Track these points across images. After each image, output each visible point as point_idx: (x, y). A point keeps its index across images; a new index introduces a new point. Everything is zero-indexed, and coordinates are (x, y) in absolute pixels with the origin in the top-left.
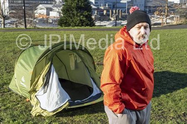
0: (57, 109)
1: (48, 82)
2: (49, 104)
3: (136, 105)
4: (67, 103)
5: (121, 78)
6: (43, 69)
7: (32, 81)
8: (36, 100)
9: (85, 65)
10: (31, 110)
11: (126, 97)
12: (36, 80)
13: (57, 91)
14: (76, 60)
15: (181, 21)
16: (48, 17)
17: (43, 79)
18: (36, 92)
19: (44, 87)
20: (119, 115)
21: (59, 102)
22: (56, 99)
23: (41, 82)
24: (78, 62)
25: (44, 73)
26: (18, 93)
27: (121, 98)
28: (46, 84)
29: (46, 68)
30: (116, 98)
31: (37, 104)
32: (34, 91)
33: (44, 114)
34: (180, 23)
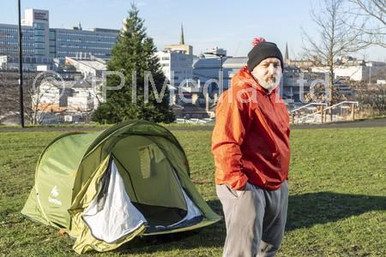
0: (124, 238)
1: (106, 191)
2: (107, 231)
3: (264, 178)
4: (143, 227)
5: (242, 135)
6: (95, 168)
7: (75, 190)
8: (82, 225)
9: (172, 165)
10: (72, 246)
11: (250, 165)
12: (83, 189)
13: (123, 206)
14: (154, 159)
15: (362, 113)
16: (64, 108)
17: (97, 186)
18: (82, 210)
19: (98, 201)
20: (239, 193)
21: (126, 226)
22: (121, 219)
23: (92, 191)
24: (157, 161)
25: (98, 174)
26: (43, 221)
27: (241, 166)
28: (102, 193)
29: (102, 166)
30: (235, 164)
31: (84, 232)
32: (79, 208)
33: (100, 248)
34: (361, 117)
